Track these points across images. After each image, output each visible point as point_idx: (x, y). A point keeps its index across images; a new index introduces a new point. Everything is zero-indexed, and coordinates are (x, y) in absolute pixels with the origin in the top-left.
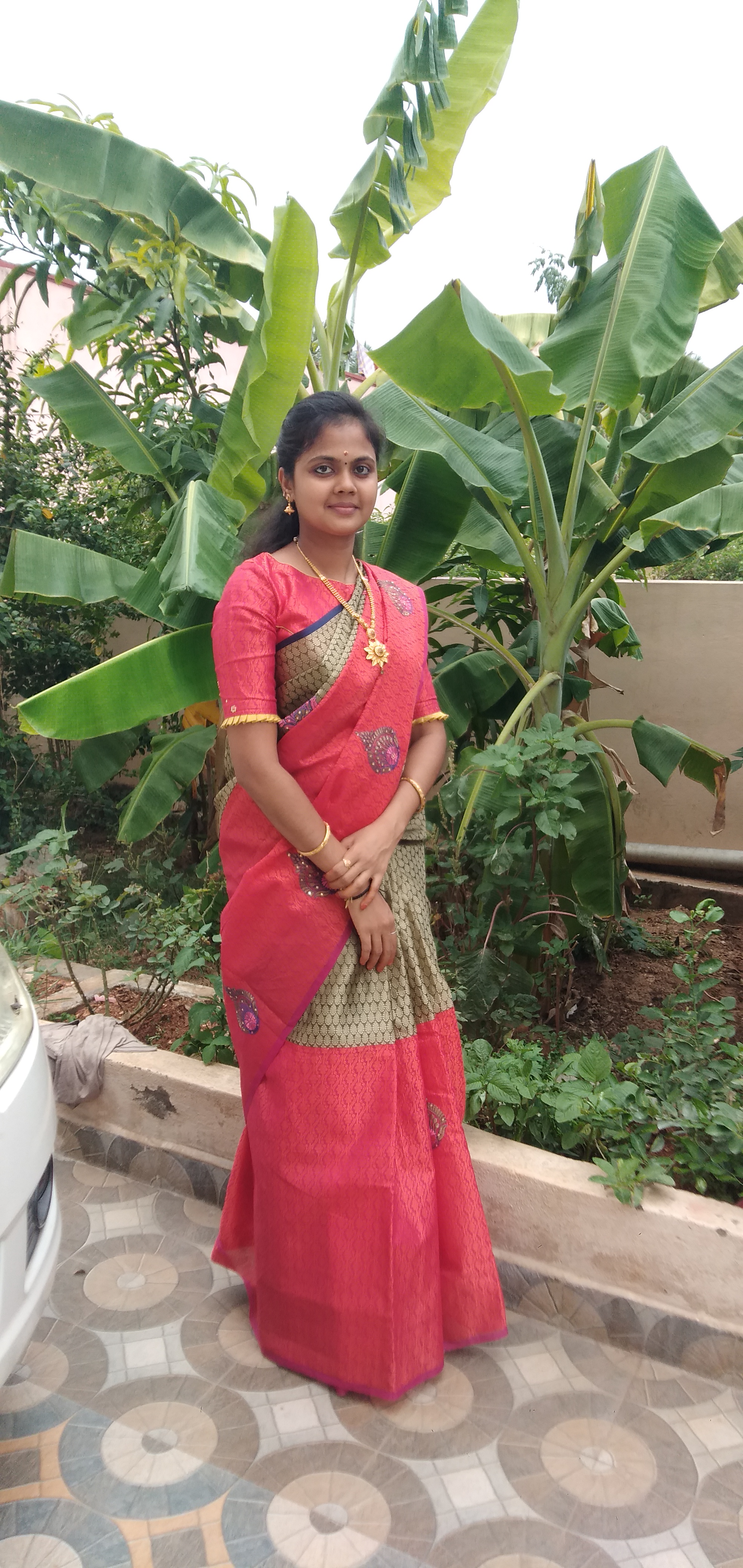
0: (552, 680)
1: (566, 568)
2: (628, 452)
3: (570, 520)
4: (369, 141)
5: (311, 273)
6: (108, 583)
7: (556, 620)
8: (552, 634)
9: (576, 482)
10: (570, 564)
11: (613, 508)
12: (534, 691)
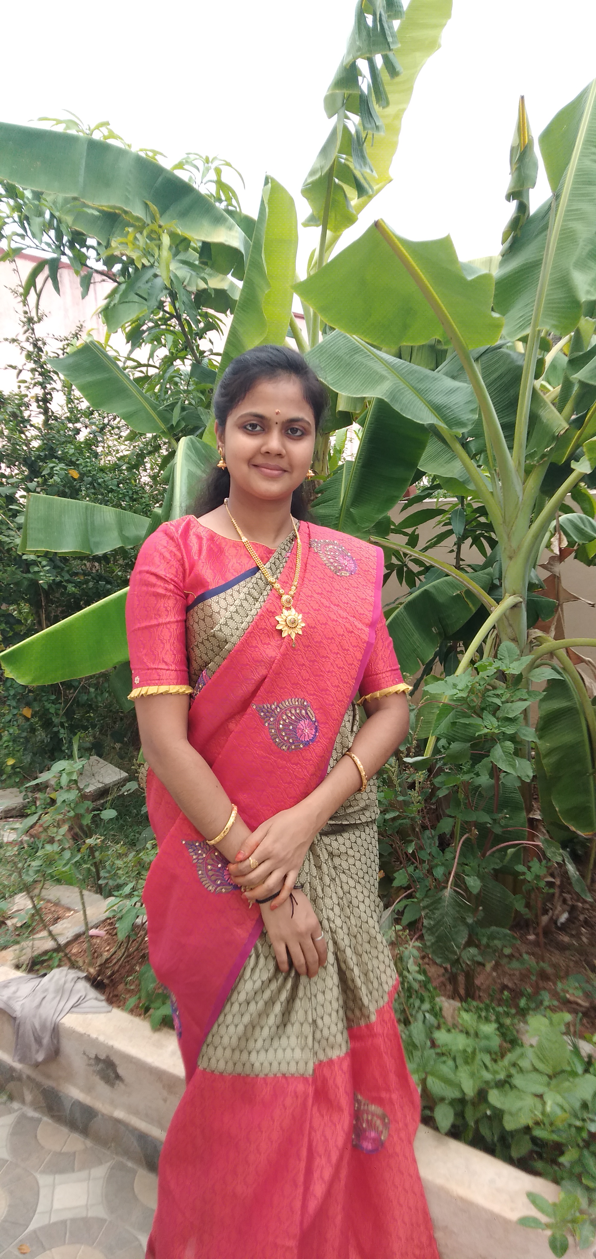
0: (514, 603)
1: (520, 494)
2: (575, 376)
3: (520, 446)
4: (330, 116)
5: (291, 243)
6: (115, 534)
7: (514, 545)
8: (511, 558)
9: (525, 409)
10: (524, 490)
11: (562, 432)
12: (496, 613)
